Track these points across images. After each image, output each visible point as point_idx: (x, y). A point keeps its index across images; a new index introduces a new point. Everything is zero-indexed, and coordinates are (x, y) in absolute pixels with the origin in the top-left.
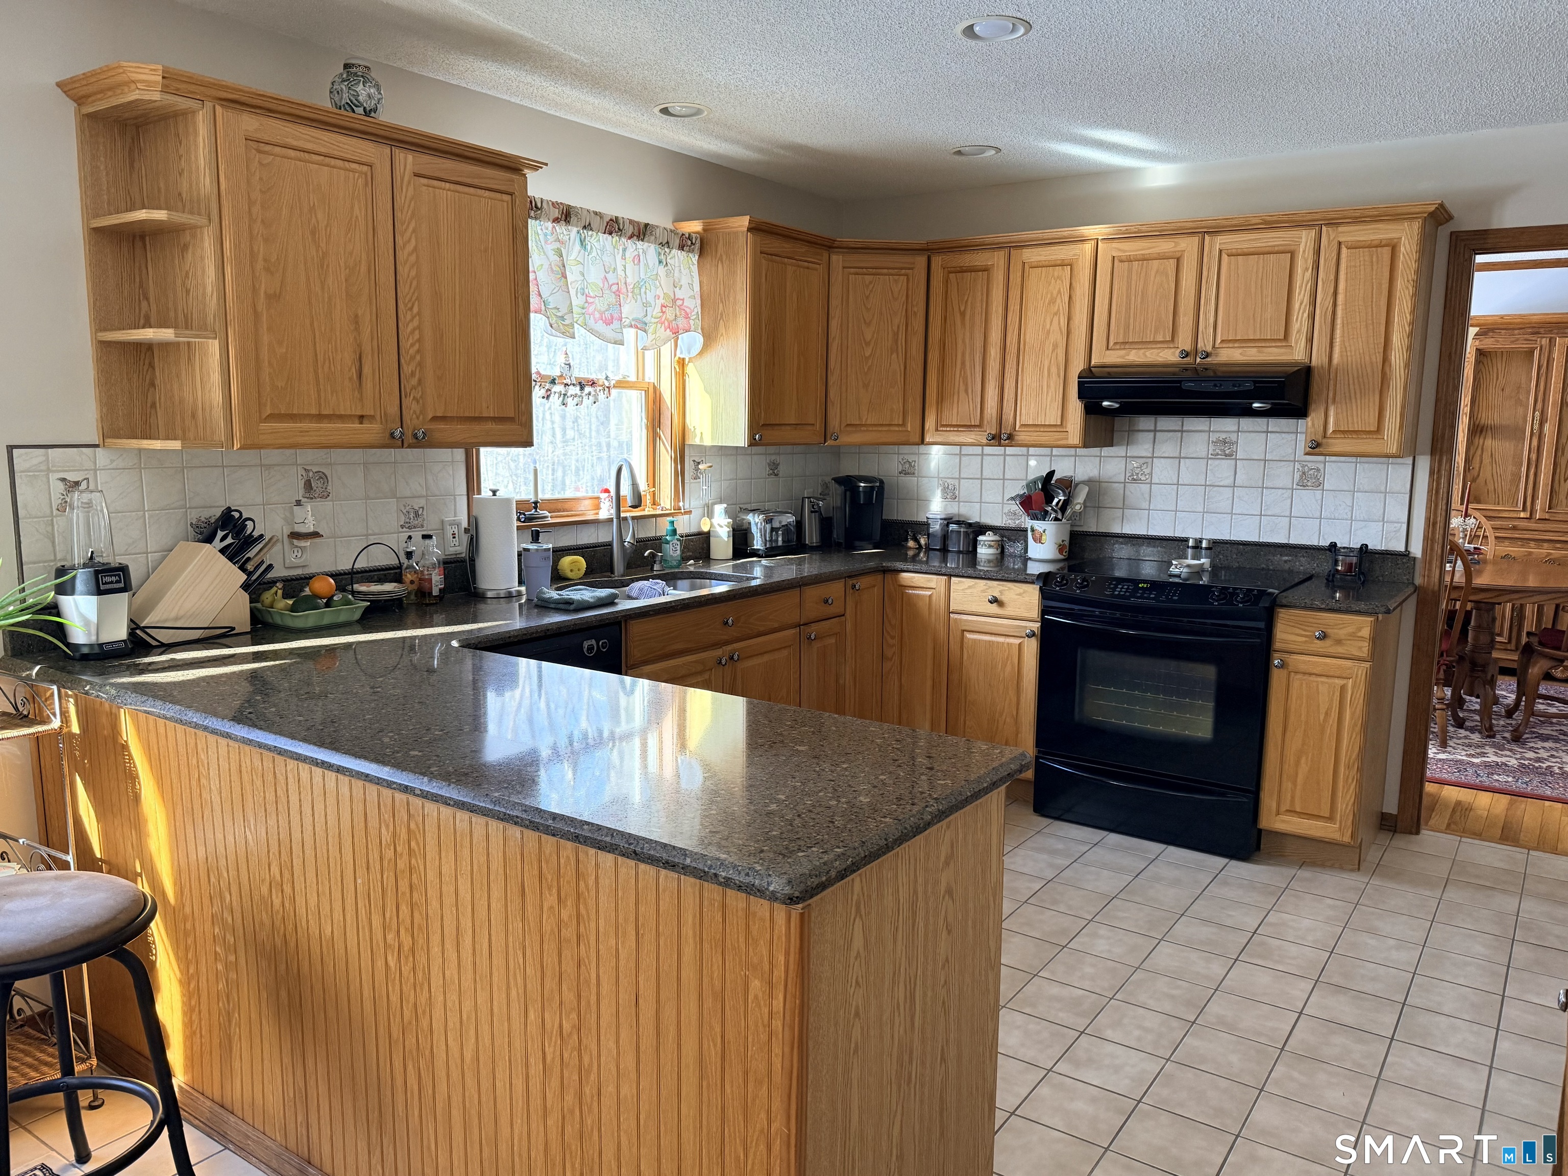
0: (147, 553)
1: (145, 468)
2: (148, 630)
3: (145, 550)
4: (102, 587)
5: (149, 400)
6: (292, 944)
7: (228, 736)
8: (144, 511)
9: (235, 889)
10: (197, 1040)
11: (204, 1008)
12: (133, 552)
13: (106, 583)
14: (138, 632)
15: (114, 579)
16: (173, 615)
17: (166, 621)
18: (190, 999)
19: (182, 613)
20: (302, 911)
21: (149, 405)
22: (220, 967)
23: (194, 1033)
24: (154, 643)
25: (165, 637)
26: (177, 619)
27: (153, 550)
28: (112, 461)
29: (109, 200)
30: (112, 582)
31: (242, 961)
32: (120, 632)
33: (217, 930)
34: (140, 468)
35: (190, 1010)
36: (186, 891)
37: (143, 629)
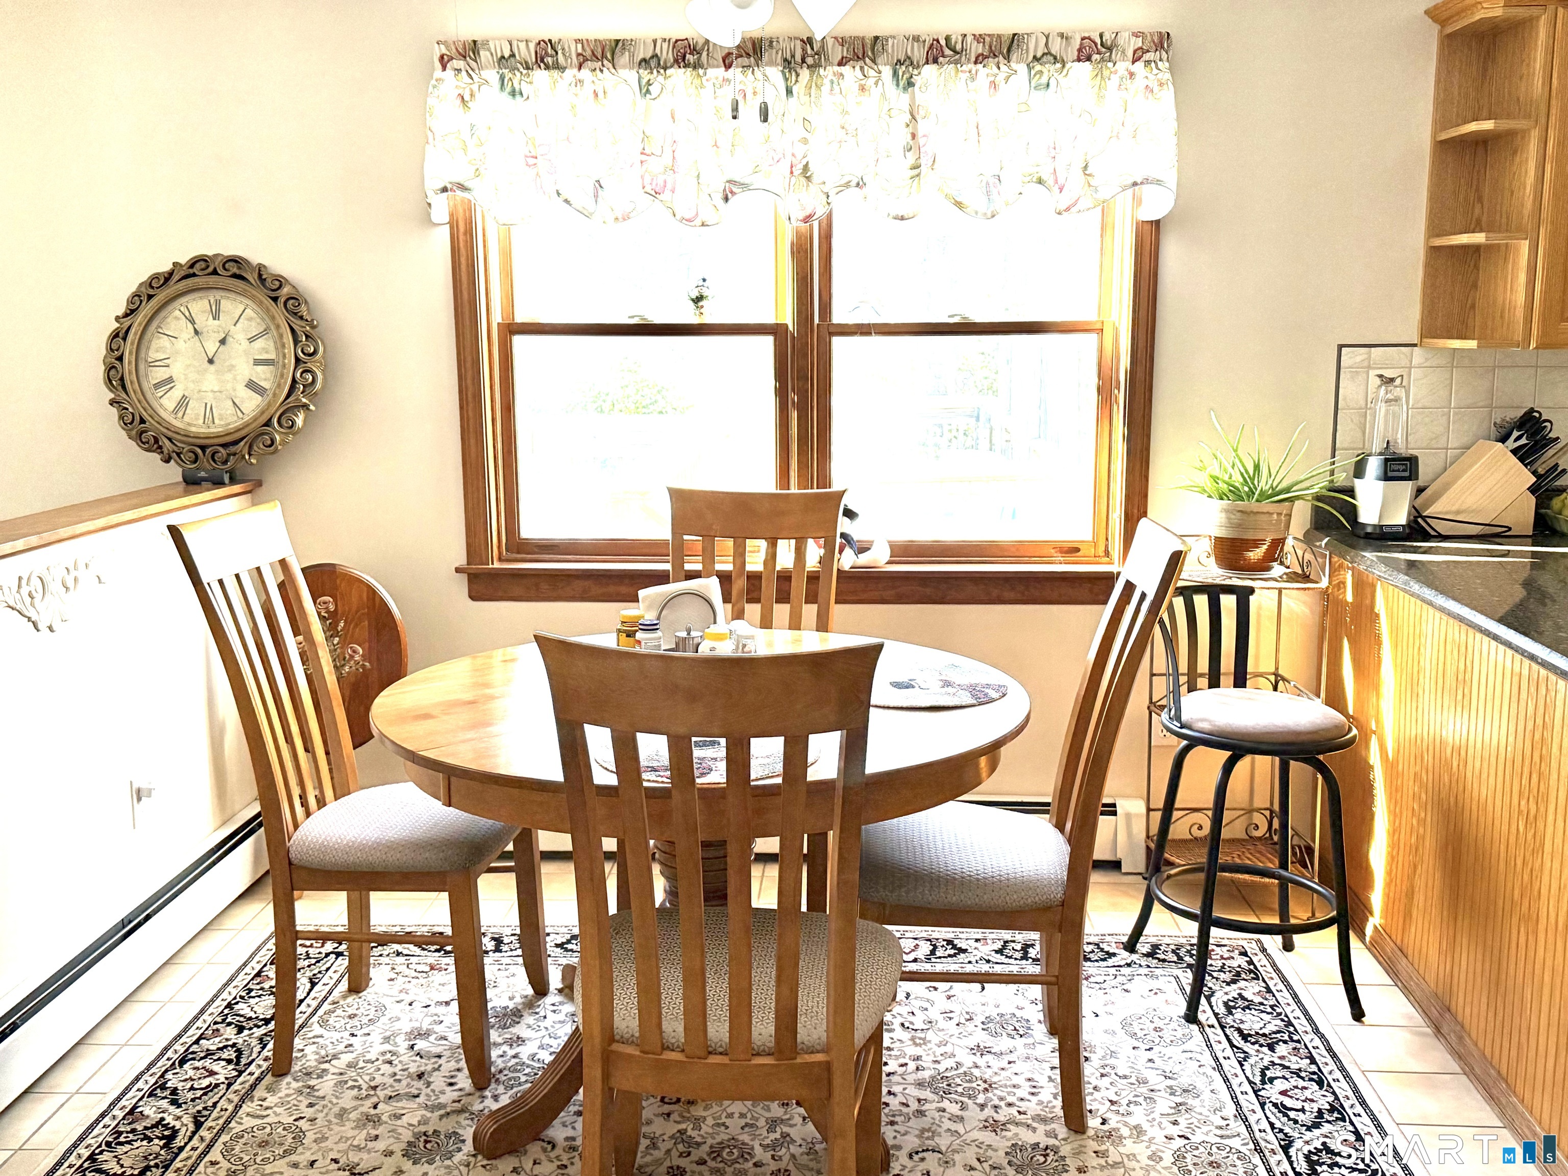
0: (1447, 449)
1: (1456, 367)
2: (1429, 520)
3: (1445, 446)
4: (1390, 474)
5: (1469, 302)
6: (1461, 805)
7: (1430, 604)
8: (1450, 408)
9: (1431, 752)
10: (1393, 888)
11: (1401, 859)
12: (1435, 446)
13: (1394, 471)
14: (1420, 520)
15: (1402, 468)
16: (1454, 508)
17: (1447, 513)
18: (1393, 849)
19: (1463, 508)
20: (1469, 775)
21: (1468, 306)
22: (1415, 822)
23: (1391, 881)
24: (1433, 533)
25: (1442, 528)
26: (1458, 512)
27: (1454, 446)
28: (1427, 360)
29: (1458, 112)
30: (1398, 471)
31: (1429, 819)
32: (1400, 518)
33: (1416, 789)
34: (1452, 367)
35: (1392, 859)
36: (1402, 751)
37: (1424, 518)
